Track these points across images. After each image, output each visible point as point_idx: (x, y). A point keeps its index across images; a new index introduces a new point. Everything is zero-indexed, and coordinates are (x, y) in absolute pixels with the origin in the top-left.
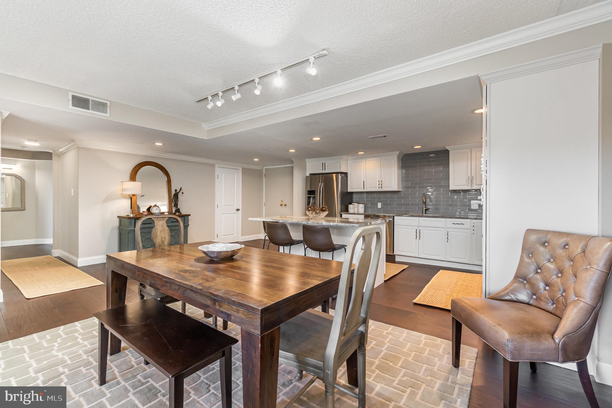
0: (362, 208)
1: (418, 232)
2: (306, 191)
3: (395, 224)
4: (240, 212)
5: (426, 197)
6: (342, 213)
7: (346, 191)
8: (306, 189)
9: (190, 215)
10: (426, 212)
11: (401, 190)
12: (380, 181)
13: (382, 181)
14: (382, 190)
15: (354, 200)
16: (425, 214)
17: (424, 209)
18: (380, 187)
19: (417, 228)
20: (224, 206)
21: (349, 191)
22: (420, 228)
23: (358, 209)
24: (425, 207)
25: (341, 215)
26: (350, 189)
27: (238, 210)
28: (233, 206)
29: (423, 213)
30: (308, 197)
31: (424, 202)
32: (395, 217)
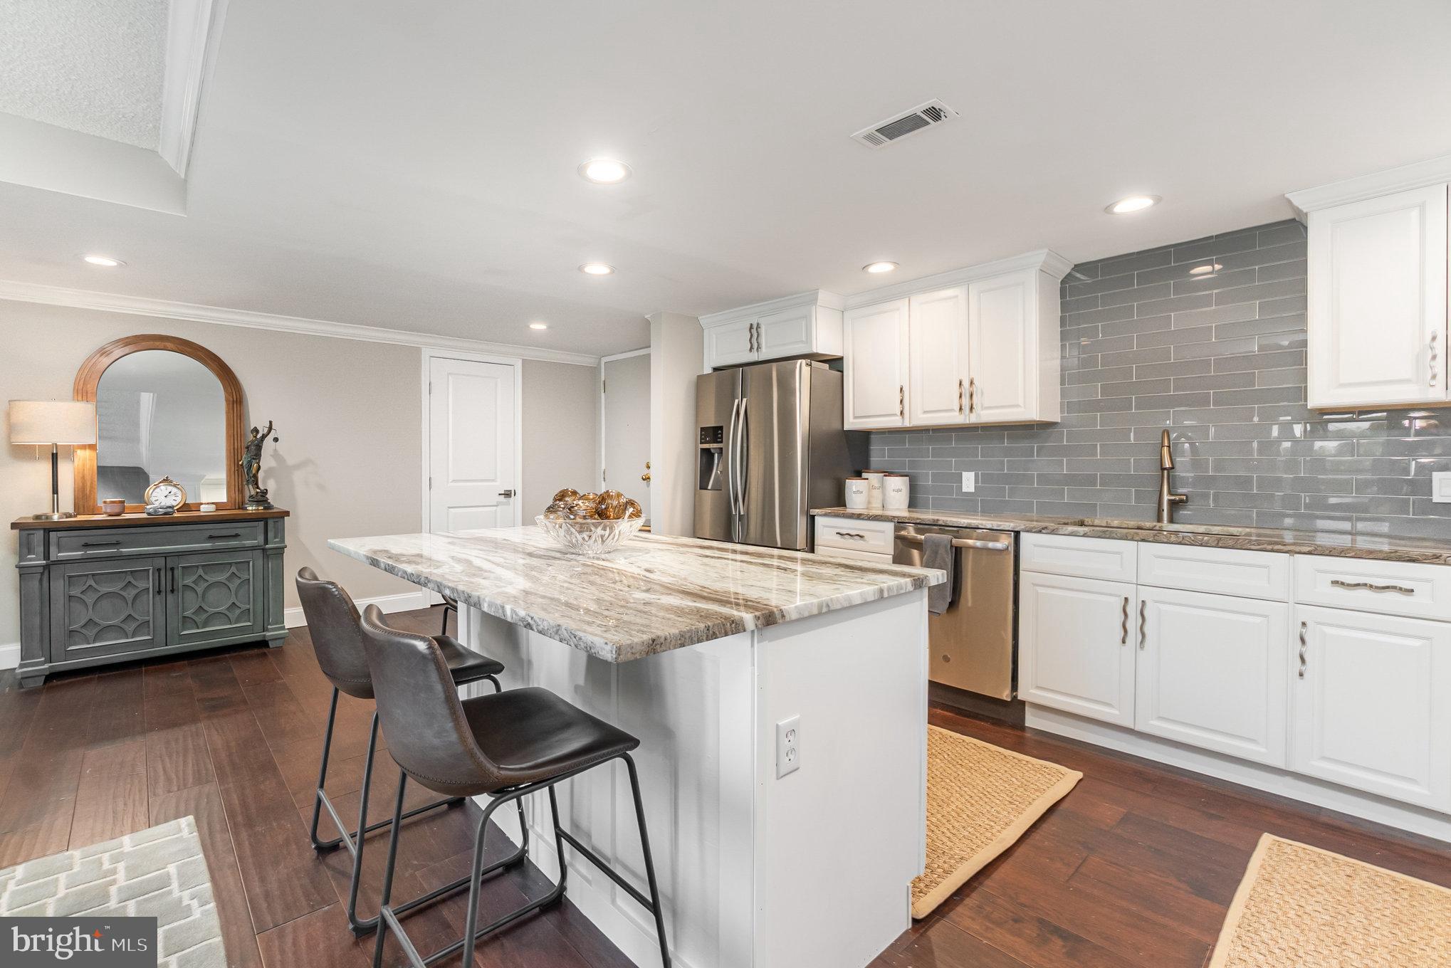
0: (900, 490)
1: (1133, 610)
2: (696, 429)
3: (1022, 566)
4: (517, 500)
5: (1176, 445)
6: (814, 512)
7: (837, 426)
8: (697, 421)
9: (287, 513)
10: (1175, 516)
11: (1055, 417)
12: (966, 384)
13: (972, 383)
14: (973, 419)
15: (875, 460)
16: (1171, 521)
17: (1166, 497)
18: (966, 409)
19: (1129, 591)
20: (454, 481)
21: (848, 426)
22: (1145, 593)
23: (884, 494)
24: (1170, 493)
25: (813, 517)
26: (851, 419)
27: (507, 494)
28: (493, 480)
29: (1159, 519)
30: (703, 450)
31: (1163, 469)
32: (1023, 535)
